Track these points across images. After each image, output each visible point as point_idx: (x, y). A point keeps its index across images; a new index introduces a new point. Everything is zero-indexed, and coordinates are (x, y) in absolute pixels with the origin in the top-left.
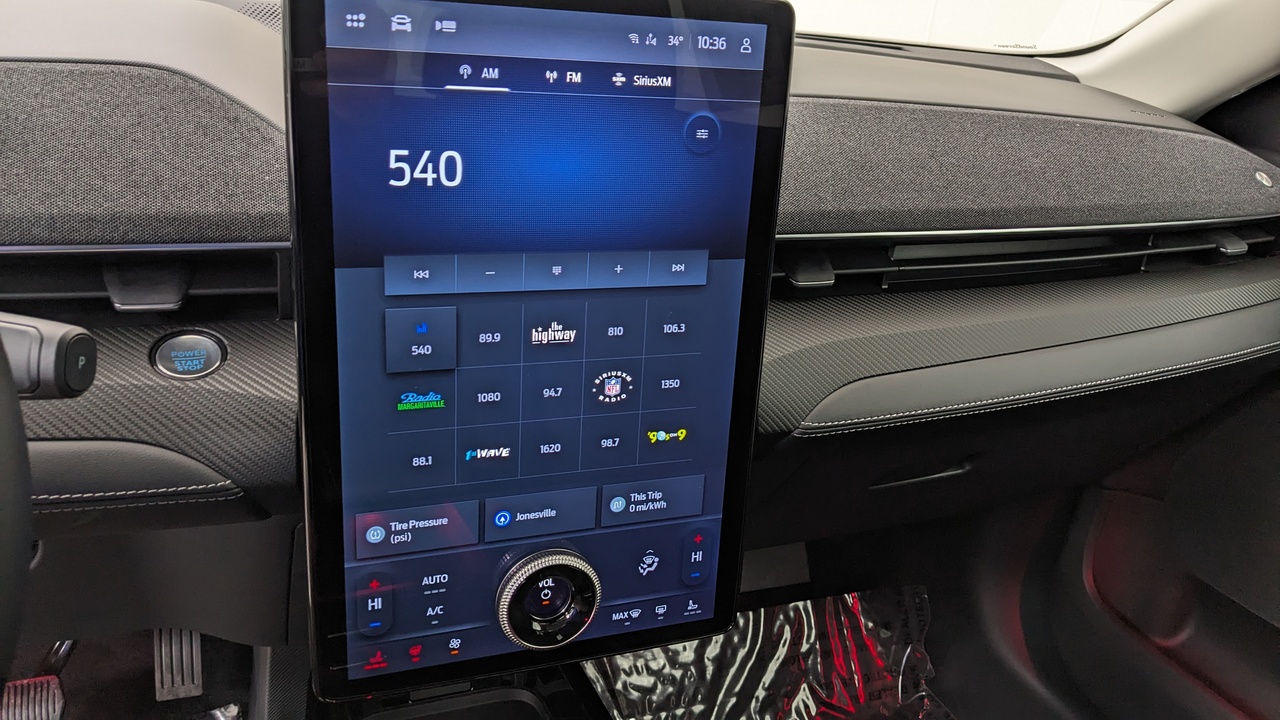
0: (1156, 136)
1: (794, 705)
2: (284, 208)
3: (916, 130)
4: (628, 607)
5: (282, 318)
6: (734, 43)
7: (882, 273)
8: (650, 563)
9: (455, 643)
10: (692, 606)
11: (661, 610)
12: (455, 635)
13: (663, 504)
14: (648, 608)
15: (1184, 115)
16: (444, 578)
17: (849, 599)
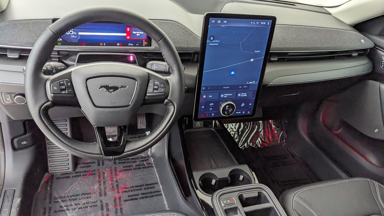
0: (342, 32)
1: (257, 142)
2: (200, 47)
3: (295, 32)
4: (239, 111)
5: (191, 63)
6: (267, 23)
7: (286, 58)
8: (243, 105)
9: (213, 114)
10: (249, 112)
11: (244, 112)
12: (213, 113)
13: (246, 95)
14: (242, 112)
15: (350, 26)
16: (213, 104)
17: (270, 121)
